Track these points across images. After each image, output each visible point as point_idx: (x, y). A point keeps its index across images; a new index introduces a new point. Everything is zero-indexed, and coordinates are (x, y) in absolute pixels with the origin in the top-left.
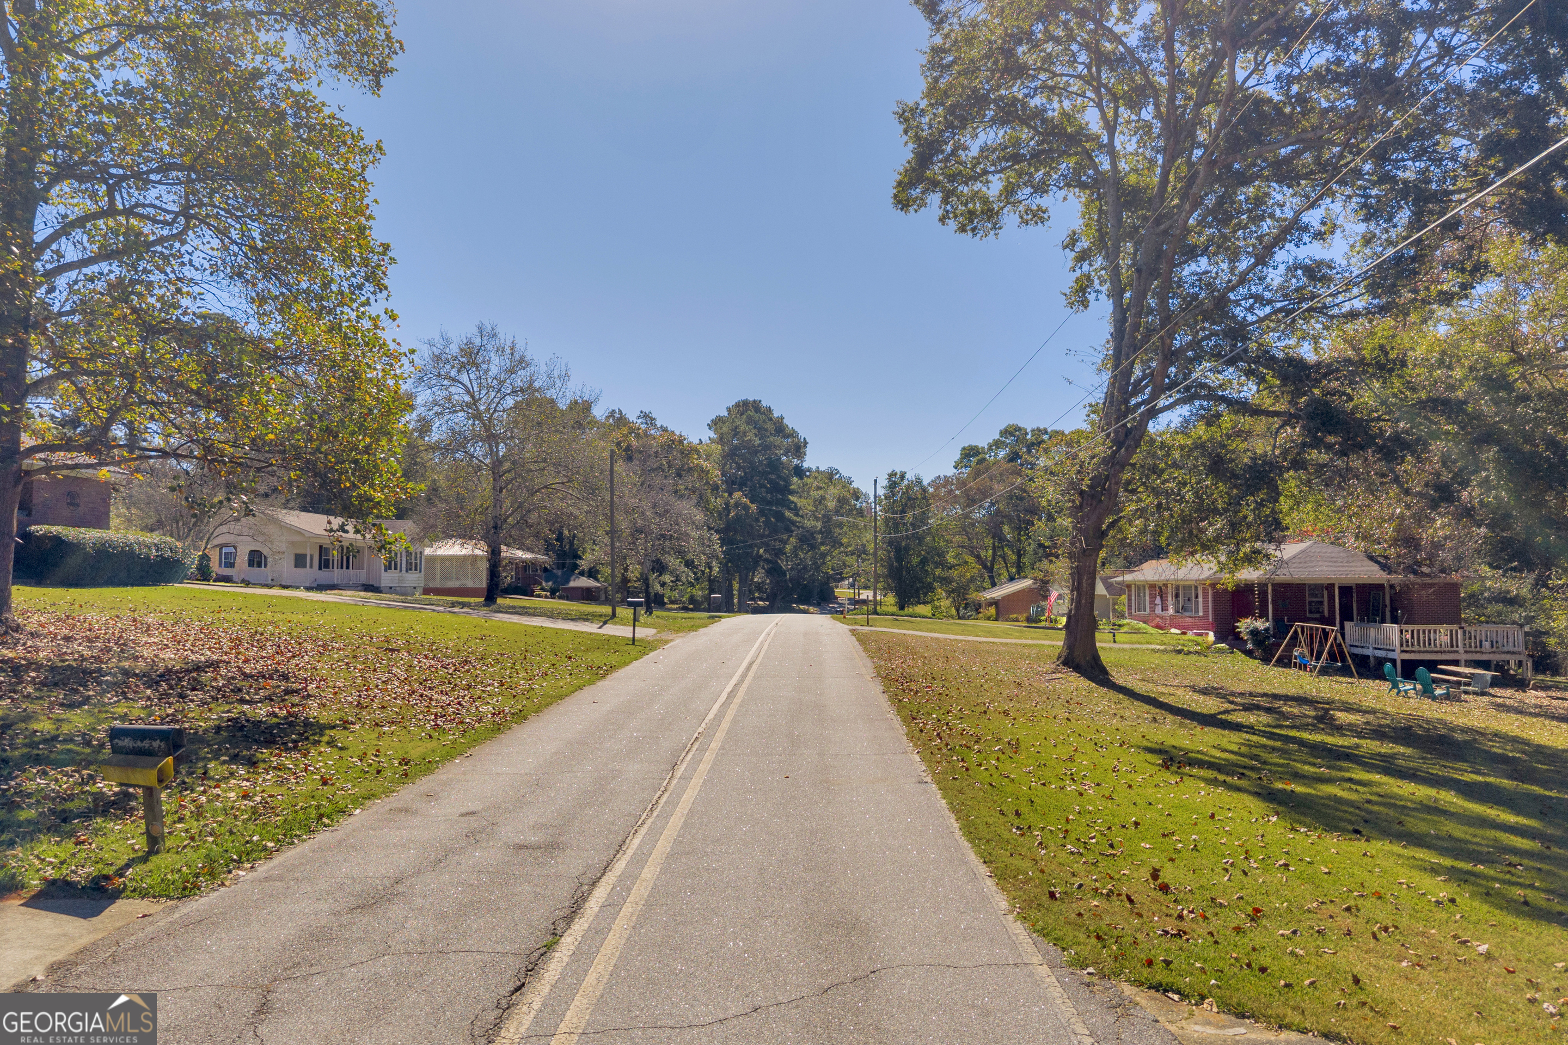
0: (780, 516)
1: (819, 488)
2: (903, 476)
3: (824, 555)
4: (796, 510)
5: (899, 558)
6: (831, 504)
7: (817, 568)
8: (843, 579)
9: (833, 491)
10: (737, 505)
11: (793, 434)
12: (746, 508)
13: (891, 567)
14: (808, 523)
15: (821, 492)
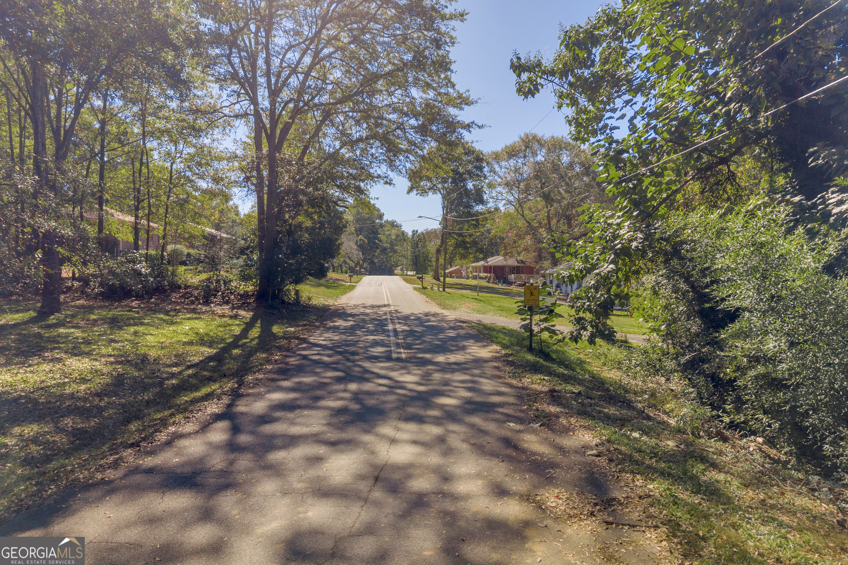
0: (374, 243)
1: (388, 230)
2: (417, 231)
3: (390, 257)
4: (381, 241)
5: (416, 259)
6: (393, 237)
7: (388, 262)
8: (398, 266)
9: (394, 232)
10: (360, 240)
11: (378, 210)
12: (363, 241)
13: (413, 262)
14: (385, 245)
15: (389, 232)
